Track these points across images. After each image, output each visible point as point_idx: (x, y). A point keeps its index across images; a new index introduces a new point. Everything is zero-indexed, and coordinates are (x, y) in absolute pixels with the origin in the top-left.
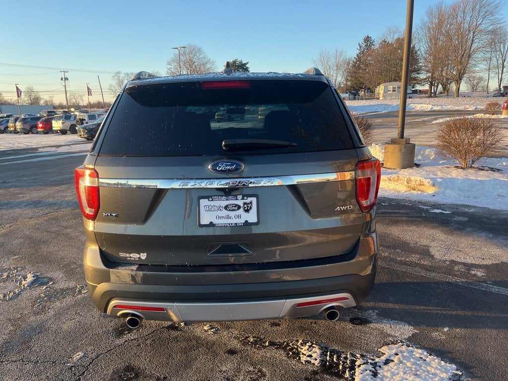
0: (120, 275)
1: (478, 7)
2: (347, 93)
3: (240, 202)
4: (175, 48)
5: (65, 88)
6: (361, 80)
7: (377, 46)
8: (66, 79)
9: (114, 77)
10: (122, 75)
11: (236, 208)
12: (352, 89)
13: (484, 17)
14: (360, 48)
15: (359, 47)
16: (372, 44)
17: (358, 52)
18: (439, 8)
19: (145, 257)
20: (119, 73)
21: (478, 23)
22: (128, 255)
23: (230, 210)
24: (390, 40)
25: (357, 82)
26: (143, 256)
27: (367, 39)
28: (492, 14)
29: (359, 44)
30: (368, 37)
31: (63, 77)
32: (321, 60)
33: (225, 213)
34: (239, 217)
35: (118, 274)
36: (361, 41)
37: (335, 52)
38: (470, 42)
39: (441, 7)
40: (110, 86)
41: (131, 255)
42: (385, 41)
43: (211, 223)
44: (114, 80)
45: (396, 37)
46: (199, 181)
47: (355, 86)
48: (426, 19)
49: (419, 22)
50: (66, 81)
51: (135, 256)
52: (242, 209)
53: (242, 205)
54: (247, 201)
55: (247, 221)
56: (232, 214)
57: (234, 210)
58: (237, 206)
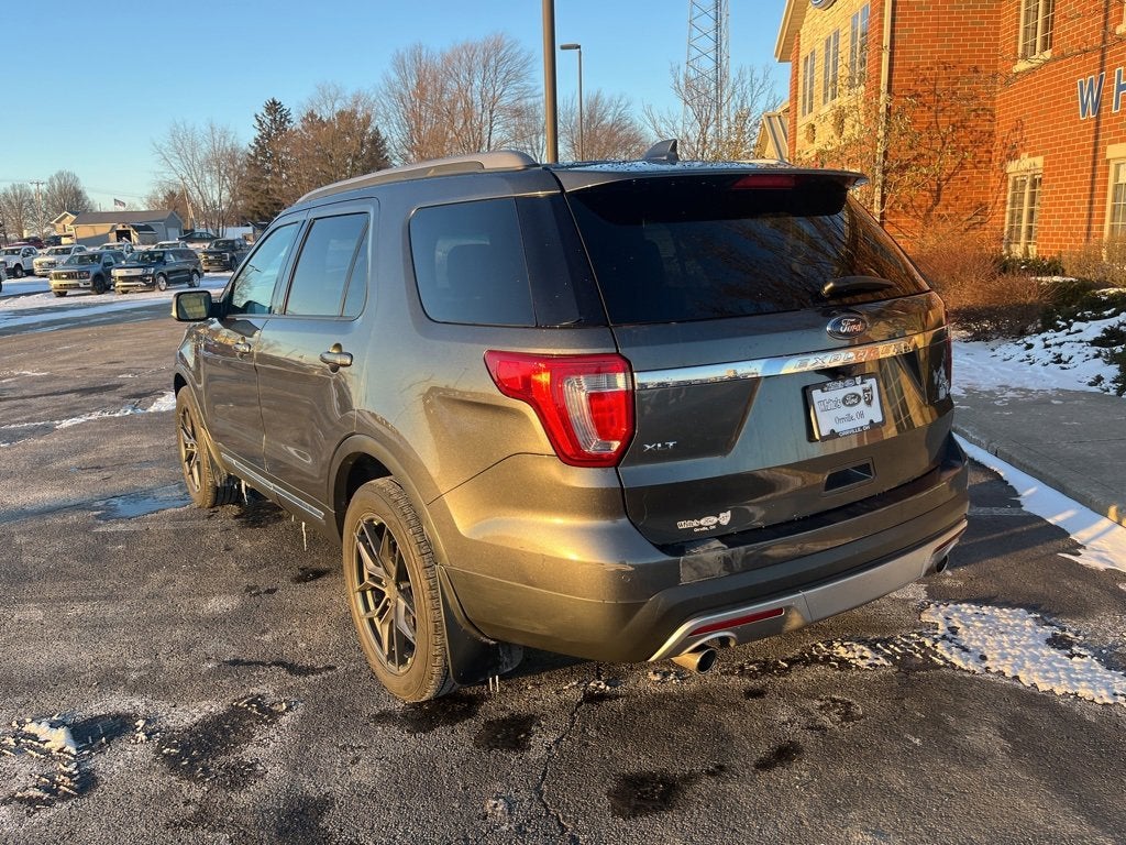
0: (701, 565)
1: (492, 63)
2: (248, 225)
3: (858, 390)
6: (276, 197)
7: (296, 123)
11: (855, 401)
12: (256, 216)
13: (506, 83)
14: (261, 125)
15: (257, 124)
16: (285, 118)
17: (257, 134)
18: (417, 57)
19: (729, 519)
21: (498, 93)
22: (695, 523)
23: (849, 405)
24: (326, 113)
25: (265, 201)
26: (725, 518)
27: (273, 107)
28: (518, 78)
29: (256, 116)
30: (274, 103)
32: (176, 147)
33: (844, 411)
34: (861, 415)
35: (698, 563)
36: (261, 111)
37: (209, 130)
38: (486, 128)
39: (420, 55)
41: (702, 522)
42: (312, 115)
43: (833, 431)
45: (338, 107)
46: (821, 356)
47: (261, 210)
48: (394, 76)
49: (382, 83)
51: (709, 522)
52: (863, 401)
53: (861, 394)
54: (867, 386)
55: (872, 422)
56: (853, 411)
57: (854, 404)
58: (856, 396)
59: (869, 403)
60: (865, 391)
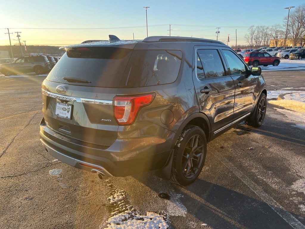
4: (287, 8)
5: (217, 38)
8: (219, 32)
9: (249, 29)
10: (254, 28)
20: (253, 26)
31: (217, 31)
33: (62, 111)
34: (65, 114)
40: (246, 35)
43: (58, 114)
44: (249, 31)
50: (219, 33)
53: (67, 109)
54: (69, 107)
55: (67, 117)
56: (64, 112)
57: (64, 110)
58: (66, 109)
59: (68, 112)
60: (68, 108)
